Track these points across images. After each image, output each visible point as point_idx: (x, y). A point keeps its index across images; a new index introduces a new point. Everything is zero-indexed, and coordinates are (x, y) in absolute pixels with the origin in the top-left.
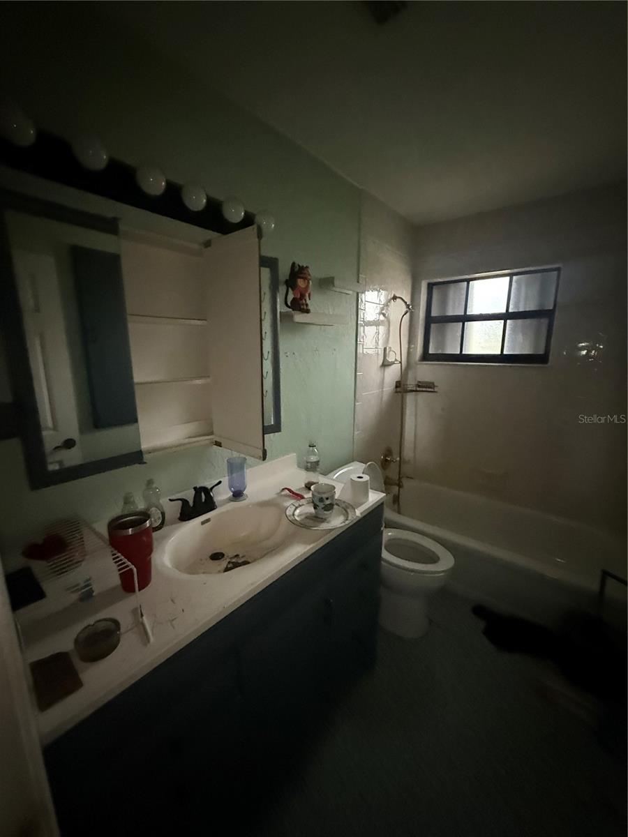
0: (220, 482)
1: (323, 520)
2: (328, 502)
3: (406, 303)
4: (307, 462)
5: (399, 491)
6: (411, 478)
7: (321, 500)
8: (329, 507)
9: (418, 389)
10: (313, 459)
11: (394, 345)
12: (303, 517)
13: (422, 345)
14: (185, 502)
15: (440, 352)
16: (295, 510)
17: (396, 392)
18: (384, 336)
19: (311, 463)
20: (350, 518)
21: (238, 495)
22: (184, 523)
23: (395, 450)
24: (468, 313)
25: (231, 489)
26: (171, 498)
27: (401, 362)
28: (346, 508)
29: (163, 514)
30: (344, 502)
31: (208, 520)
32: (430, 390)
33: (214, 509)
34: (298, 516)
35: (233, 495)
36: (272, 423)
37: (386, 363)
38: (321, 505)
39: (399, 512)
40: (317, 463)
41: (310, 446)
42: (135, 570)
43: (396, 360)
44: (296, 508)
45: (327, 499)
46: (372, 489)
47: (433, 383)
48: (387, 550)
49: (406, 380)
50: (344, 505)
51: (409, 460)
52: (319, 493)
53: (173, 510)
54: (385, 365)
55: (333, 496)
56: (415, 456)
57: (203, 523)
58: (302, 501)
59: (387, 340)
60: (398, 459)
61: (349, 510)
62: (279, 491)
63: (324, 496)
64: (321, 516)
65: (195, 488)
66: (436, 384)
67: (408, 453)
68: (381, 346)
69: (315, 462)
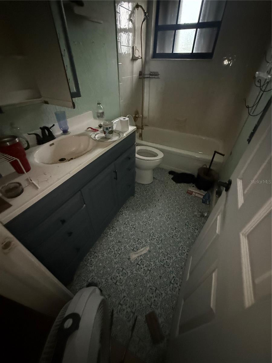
0: (54, 125)
1: (109, 139)
2: (110, 130)
3: (144, 11)
4: (98, 113)
5: (142, 132)
6: (147, 126)
7: (107, 129)
8: (111, 132)
9: (151, 77)
10: (101, 111)
11: (138, 46)
12: (100, 138)
13: (153, 47)
14: (37, 135)
15: (162, 52)
16: (95, 135)
17: (140, 78)
18: (132, 37)
19: (100, 113)
20: (121, 137)
21: (65, 132)
22: (40, 146)
23: (140, 112)
24: (178, 24)
25: (61, 129)
26: (29, 133)
27: (142, 58)
28: (119, 133)
29: (27, 142)
30: (118, 131)
31: (53, 144)
32: (156, 77)
33: (55, 139)
34: (97, 138)
35: (63, 132)
36: (75, 91)
37: (134, 58)
38: (107, 132)
39: (142, 140)
40: (103, 113)
41: (98, 104)
42: (18, 160)
43: (139, 56)
44: (96, 135)
45: (110, 128)
46: (130, 125)
47: (158, 73)
48: (138, 154)
49: (145, 70)
50: (118, 132)
51: (146, 117)
52: (106, 125)
53: (32, 139)
54: (134, 59)
55: (112, 127)
56: (148, 116)
57: (51, 145)
58: (98, 132)
59: (134, 42)
60: (141, 116)
61: (120, 134)
62: (86, 129)
63: (108, 127)
64: (108, 137)
65: (41, 128)
66: (159, 73)
67: (145, 114)
68: (131, 45)
69: (102, 113)
